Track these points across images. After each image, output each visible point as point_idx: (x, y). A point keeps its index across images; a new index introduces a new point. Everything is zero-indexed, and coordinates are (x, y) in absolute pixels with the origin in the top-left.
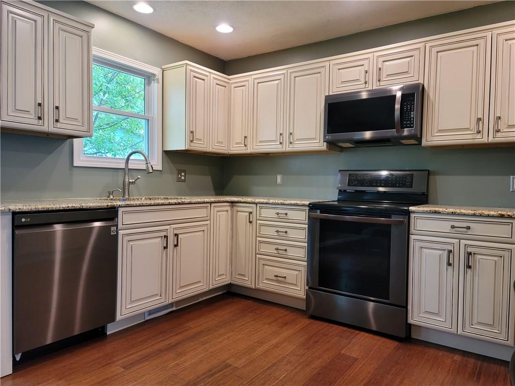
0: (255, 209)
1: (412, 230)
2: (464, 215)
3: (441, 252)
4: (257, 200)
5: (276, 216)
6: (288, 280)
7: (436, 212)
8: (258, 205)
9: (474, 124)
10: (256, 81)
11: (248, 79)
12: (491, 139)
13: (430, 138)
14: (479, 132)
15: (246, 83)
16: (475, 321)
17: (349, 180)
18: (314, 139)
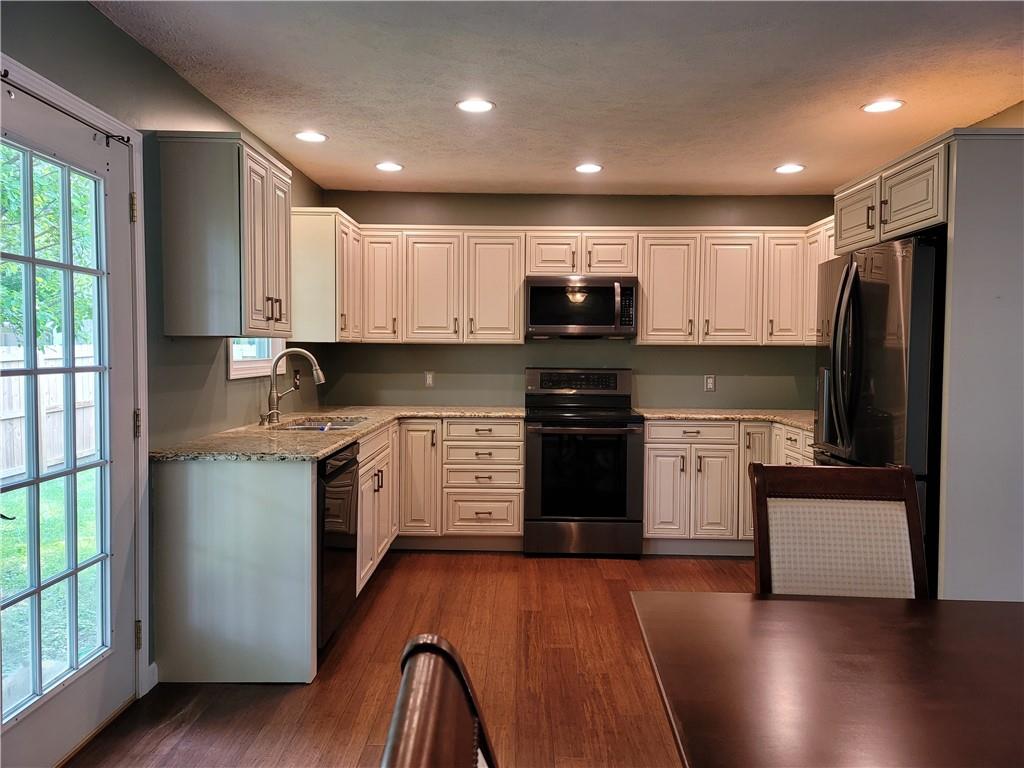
0: (439, 426)
1: (647, 439)
2: (696, 420)
3: (674, 459)
4: (444, 414)
5: (474, 433)
6: (494, 516)
7: (670, 419)
8: (445, 421)
9: (686, 326)
10: (411, 240)
11: (397, 233)
12: (701, 342)
13: (645, 337)
14: (690, 334)
15: (393, 240)
16: (705, 522)
17: (542, 381)
18: (507, 329)
